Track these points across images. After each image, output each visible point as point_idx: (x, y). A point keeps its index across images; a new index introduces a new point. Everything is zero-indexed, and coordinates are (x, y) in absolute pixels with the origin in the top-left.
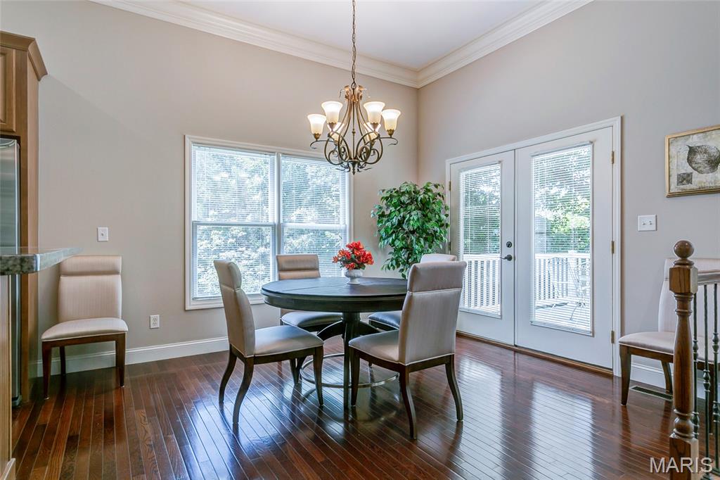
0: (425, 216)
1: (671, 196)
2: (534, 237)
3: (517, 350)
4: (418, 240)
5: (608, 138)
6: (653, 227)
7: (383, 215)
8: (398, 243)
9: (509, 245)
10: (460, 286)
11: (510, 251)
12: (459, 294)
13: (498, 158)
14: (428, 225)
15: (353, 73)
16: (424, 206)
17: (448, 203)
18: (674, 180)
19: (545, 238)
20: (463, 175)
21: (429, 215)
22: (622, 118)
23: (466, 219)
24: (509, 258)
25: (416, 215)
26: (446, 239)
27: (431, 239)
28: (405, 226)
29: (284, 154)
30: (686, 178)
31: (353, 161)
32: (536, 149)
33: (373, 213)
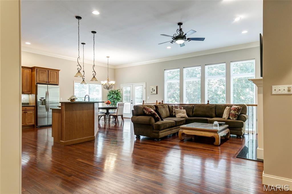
1: (151, 94)
2: (135, 99)
4: (116, 100)
7: (109, 95)
8: (112, 101)
11: (132, 102)
13: (130, 85)
14: (118, 97)
17: (121, 93)
20: (124, 88)
21: (118, 95)
22: (146, 83)
23: (124, 96)
24: (132, 103)
25: (116, 95)
26: (121, 100)
27: (118, 99)
28: (113, 98)
29: (90, 83)
30: (152, 92)
31: (108, 88)
32: (136, 85)
33: (107, 95)
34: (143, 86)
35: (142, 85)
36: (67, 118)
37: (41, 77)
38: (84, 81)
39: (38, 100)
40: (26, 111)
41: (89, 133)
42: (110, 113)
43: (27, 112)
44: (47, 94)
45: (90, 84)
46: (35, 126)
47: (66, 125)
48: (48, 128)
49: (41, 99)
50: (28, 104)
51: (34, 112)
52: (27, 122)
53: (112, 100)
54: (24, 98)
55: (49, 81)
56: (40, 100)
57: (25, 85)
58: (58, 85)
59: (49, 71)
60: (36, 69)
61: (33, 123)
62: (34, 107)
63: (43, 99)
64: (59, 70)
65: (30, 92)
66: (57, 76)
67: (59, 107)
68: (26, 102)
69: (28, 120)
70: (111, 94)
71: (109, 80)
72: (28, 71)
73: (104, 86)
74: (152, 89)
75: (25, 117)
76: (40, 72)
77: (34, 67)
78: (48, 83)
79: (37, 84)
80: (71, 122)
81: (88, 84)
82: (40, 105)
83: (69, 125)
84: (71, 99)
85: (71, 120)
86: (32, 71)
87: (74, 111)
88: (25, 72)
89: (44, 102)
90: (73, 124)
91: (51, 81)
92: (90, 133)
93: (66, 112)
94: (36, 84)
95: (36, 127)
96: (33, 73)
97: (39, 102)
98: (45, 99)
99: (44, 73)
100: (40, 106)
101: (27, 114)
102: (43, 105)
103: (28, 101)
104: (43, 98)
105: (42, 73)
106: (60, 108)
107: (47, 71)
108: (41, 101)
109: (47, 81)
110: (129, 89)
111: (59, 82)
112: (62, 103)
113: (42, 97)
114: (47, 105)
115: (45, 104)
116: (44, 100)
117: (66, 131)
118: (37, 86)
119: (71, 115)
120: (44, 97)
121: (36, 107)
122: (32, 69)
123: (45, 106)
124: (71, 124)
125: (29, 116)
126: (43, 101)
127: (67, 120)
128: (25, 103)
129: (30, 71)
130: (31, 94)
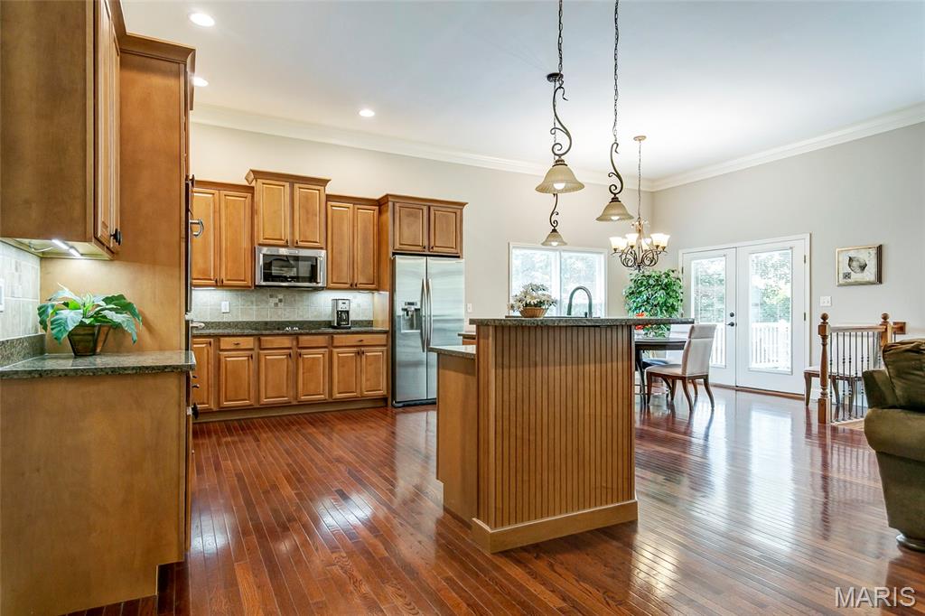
0: (668, 294)
1: (840, 285)
2: (751, 307)
3: (738, 389)
4: (661, 312)
5: (802, 247)
6: (829, 305)
7: (632, 293)
9: (732, 315)
10: (713, 337)
11: (732, 320)
12: (711, 342)
13: (724, 252)
14: (670, 301)
15: (639, 191)
16: (667, 287)
18: (841, 276)
19: (759, 310)
20: (693, 262)
21: (671, 293)
22: (811, 235)
24: (732, 325)
25: (661, 293)
26: (681, 311)
27: (672, 310)
28: (652, 302)
29: (564, 251)
30: (847, 276)
31: (639, 264)
32: (753, 248)
33: (625, 291)
34: (791, 248)
35: (788, 244)
36: (506, 408)
37: (406, 232)
38: (554, 231)
39: (399, 312)
40: (363, 349)
41: (609, 485)
42: (649, 365)
43: (363, 353)
44: (426, 290)
45: (562, 253)
46: (390, 400)
47: (499, 440)
48: (427, 411)
49: (406, 307)
50: (370, 323)
51: (385, 353)
52: (364, 387)
53: (646, 310)
54: (359, 306)
55: (432, 244)
56: (404, 310)
57: (359, 261)
58: (458, 257)
59: (432, 209)
60: (390, 204)
61: (382, 391)
62: (385, 336)
63: (413, 308)
64: (463, 205)
65: (375, 285)
66: (458, 225)
67: (467, 339)
68: (365, 319)
69: (367, 380)
70: (643, 289)
71: (644, 231)
72: (369, 213)
73: (624, 257)
74: (851, 259)
75: (359, 369)
76: (404, 211)
77: (387, 196)
78: (428, 252)
79: (394, 254)
80: (526, 426)
81: (558, 253)
82: (403, 329)
83: (513, 439)
84: (527, 305)
85: (526, 417)
86: (380, 212)
87: (539, 369)
88: (359, 216)
89: (416, 319)
90: (532, 438)
91: (440, 242)
92: (615, 486)
93: (500, 371)
94: (391, 254)
95: (392, 405)
96: (384, 217)
97: (399, 317)
98: (418, 307)
99: (416, 216)
100: (403, 331)
101: (364, 357)
102: (412, 327)
103: (371, 315)
104: (412, 304)
105: (410, 215)
106: (471, 349)
107: (425, 209)
108: (407, 315)
109: (426, 244)
110: (716, 266)
111: (461, 250)
112: (481, 324)
113: (411, 301)
114: (426, 325)
115: (420, 327)
116: (416, 310)
117: (499, 469)
118: (393, 262)
119: (526, 390)
120: (417, 299)
121: (392, 334)
122: (381, 204)
123: (419, 331)
124: (526, 433)
125: (370, 365)
126: (412, 316)
127: (506, 413)
128: (362, 321)
129: (376, 213)
130: (377, 290)
